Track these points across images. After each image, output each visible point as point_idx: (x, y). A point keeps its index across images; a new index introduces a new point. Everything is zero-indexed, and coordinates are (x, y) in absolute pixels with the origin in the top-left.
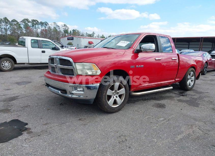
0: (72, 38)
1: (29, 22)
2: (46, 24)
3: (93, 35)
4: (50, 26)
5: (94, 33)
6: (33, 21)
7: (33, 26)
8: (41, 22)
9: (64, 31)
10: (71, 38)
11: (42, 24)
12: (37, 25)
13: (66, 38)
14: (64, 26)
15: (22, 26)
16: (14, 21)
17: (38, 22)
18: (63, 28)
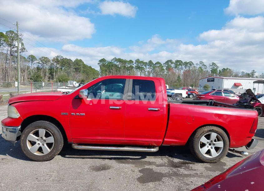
0: (213, 79)
1: (172, 63)
2: (191, 64)
3: (253, 75)
4: (195, 65)
5: (253, 72)
6: (177, 61)
7: (176, 67)
8: (185, 62)
9: (212, 71)
10: (211, 79)
11: (186, 64)
12: (180, 66)
13: (207, 79)
14: (213, 65)
15: (165, 68)
16: (158, 63)
17: (182, 62)
18: (211, 67)
